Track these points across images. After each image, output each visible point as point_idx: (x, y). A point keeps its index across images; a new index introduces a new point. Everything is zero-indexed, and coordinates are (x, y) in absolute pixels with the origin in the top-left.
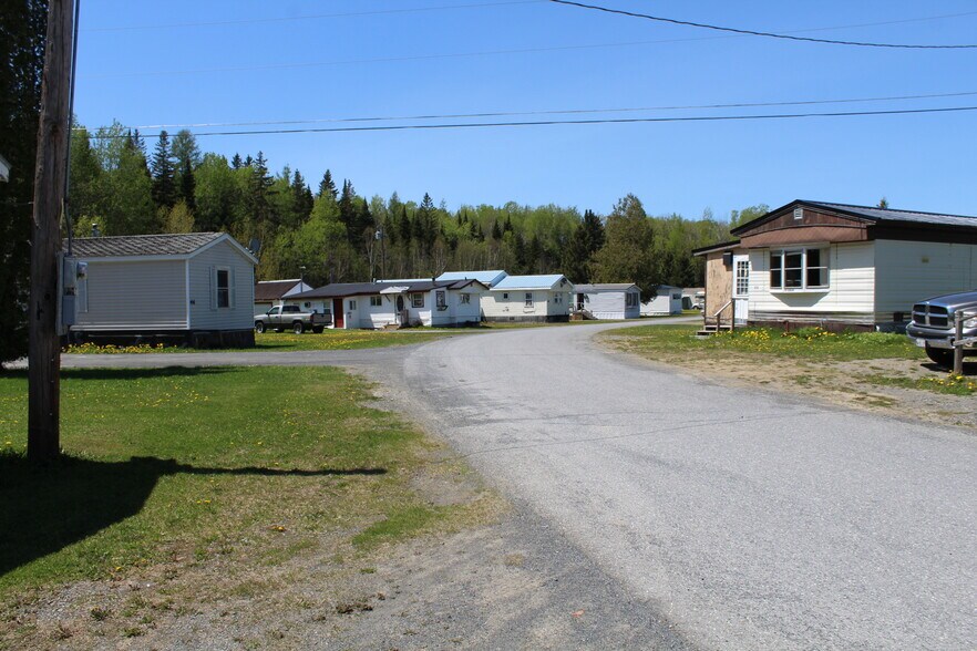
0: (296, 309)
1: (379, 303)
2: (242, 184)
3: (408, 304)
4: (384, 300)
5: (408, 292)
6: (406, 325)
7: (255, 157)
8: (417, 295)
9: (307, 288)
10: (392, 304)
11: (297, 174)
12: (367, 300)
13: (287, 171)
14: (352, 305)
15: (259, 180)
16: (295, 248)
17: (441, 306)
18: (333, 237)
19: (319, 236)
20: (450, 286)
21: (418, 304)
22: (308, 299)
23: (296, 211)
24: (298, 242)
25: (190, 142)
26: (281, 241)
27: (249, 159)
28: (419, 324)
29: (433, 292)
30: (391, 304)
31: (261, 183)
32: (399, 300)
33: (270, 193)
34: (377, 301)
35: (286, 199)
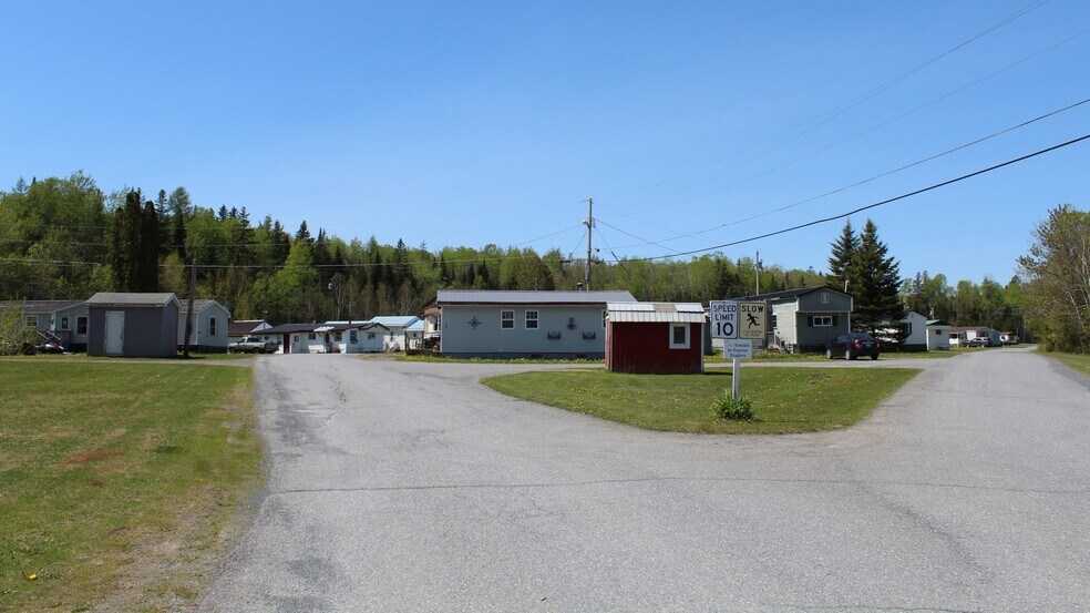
0: (257, 340)
1: (314, 338)
2: (227, 234)
3: (332, 338)
4: (317, 335)
5: (332, 331)
6: (330, 351)
7: (239, 211)
8: (338, 332)
9: (268, 326)
10: (322, 339)
11: (277, 224)
12: (307, 335)
13: (268, 220)
14: (296, 339)
15: (243, 232)
16: (270, 291)
17: (353, 339)
18: (305, 281)
19: (292, 280)
20: (360, 327)
21: (339, 339)
22: (266, 334)
23: (275, 258)
24: (273, 286)
25: (186, 198)
26: (258, 285)
27: (234, 210)
28: (338, 351)
29: (348, 331)
30: (320, 339)
31: (243, 234)
32: (327, 335)
33: (250, 243)
34: (313, 336)
35: (265, 246)
